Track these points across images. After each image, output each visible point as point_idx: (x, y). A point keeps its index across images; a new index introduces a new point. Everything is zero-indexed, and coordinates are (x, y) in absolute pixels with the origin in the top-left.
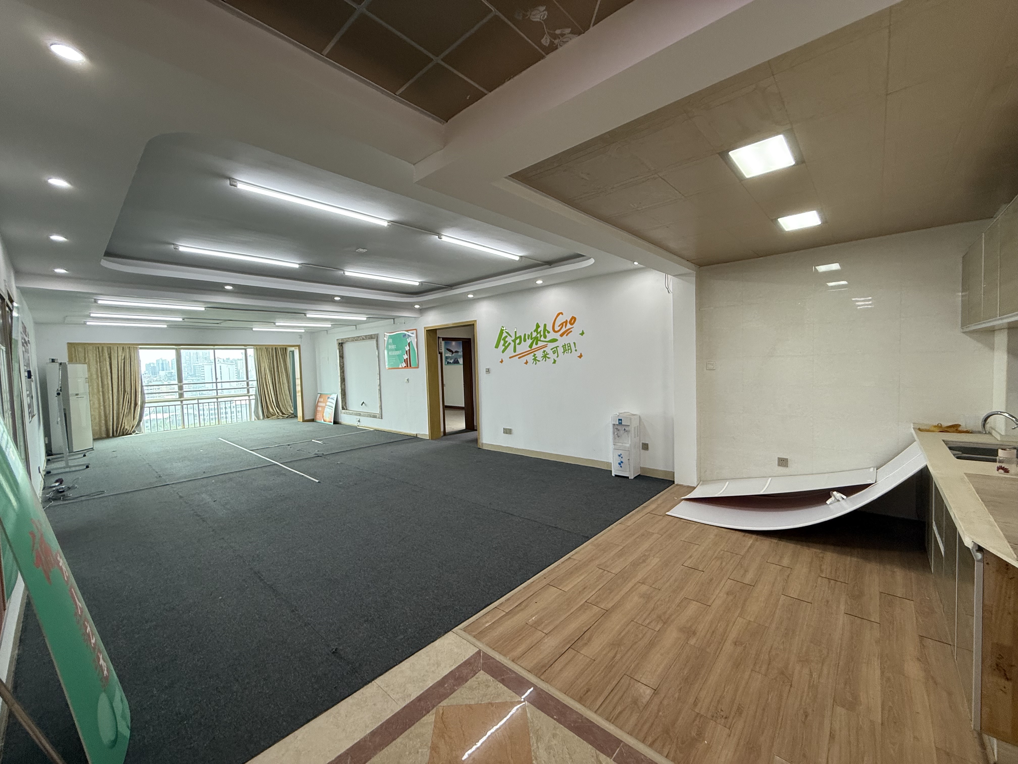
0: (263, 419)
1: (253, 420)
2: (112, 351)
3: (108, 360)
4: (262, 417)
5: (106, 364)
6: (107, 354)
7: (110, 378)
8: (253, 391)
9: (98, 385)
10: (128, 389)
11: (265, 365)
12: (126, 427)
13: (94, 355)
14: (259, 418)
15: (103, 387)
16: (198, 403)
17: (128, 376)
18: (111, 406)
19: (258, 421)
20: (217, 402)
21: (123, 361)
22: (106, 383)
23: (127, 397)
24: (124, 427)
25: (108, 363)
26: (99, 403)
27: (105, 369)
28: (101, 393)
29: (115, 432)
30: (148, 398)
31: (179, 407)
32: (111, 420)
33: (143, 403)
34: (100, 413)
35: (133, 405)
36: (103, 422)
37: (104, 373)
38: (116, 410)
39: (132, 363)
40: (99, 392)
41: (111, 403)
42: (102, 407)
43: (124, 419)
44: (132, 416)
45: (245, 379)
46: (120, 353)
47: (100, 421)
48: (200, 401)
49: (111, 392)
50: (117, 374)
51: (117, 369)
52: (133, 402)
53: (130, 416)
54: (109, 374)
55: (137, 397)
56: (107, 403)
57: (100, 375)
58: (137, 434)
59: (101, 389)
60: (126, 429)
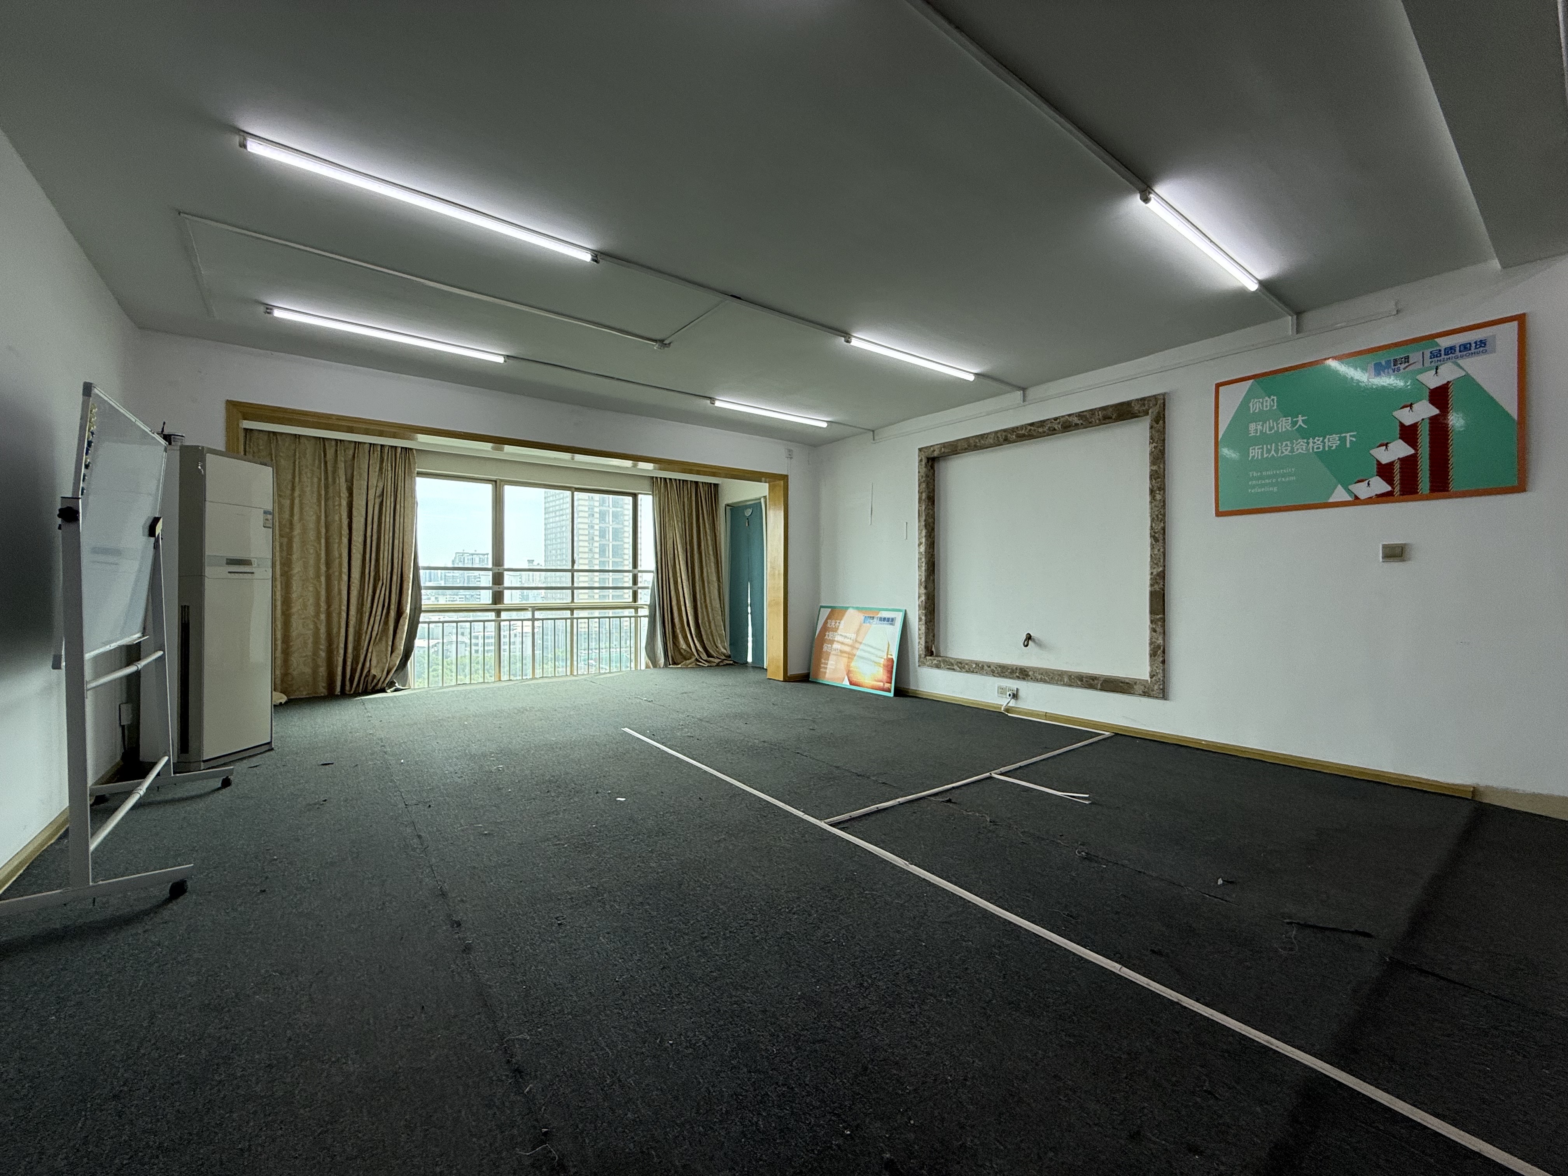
0: (666, 665)
1: (643, 667)
2: (355, 473)
3: (344, 494)
4: (662, 661)
5: (340, 505)
6: (343, 479)
7: (345, 540)
8: (645, 598)
9: (318, 555)
10: (384, 573)
11: (676, 535)
12: (373, 672)
13: (316, 480)
14: (655, 664)
15: (328, 564)
16: (533, 620)
17: (387, 537)
18: (344, 615)
19: (652, 670)
20: (572, 619)
21: (378, 501)
22: (336, 554)
23: (382, 592)
24: (369, 671)
25: (344, 503)
26: (317, 605)
27: (337, 518)
28: (323, 579)
29: (348, 683)
30: (428, 599)
31: (491, 626)
32: (342, 652)
33: (417, 610)
34: (317, 630)
35: (393, 614)
36: (323, 654)
37: (334, 527)
38: (355, 627)
39: (398, 507)
40: (318, 576)
41: (344, 608)
42: (323, 617)
43: (370, 650)
44: (390, 643)
45: (630, 567)
46: (373, 481)
47: (315, 653)
48: (538, 614)
49: (345, 578)
50: (362, 533)
51: (363, 520)
52: (393, 607)
53: (384, 642)
54: (345, 531)
55: (404, 596)
56: (335, 606)
57: (323, 531)
58: (396, 690)
59: (323, 568)
60: (374, 676)
